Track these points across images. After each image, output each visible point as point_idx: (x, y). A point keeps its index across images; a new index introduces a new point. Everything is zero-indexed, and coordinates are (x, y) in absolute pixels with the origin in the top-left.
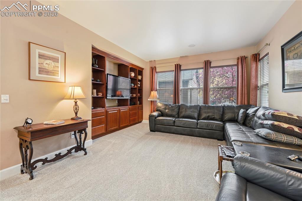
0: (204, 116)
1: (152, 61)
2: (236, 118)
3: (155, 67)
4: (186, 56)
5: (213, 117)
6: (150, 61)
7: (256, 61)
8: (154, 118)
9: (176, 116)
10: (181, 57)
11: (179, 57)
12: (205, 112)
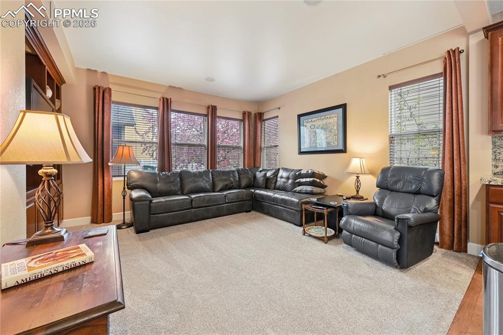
0: (220, 185)
1: (95, 71)
2: (252, 183)
3: (110, 89)
4: (180, 89)
5: (232, 185)
6: (89, 70)
7: (261, 121)
8: (148, 202)
9: (179, 192)
10: (171, 87)
11: (168, 85)
12: (222, 180)
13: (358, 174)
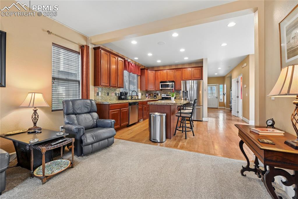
13: (35, 108)
